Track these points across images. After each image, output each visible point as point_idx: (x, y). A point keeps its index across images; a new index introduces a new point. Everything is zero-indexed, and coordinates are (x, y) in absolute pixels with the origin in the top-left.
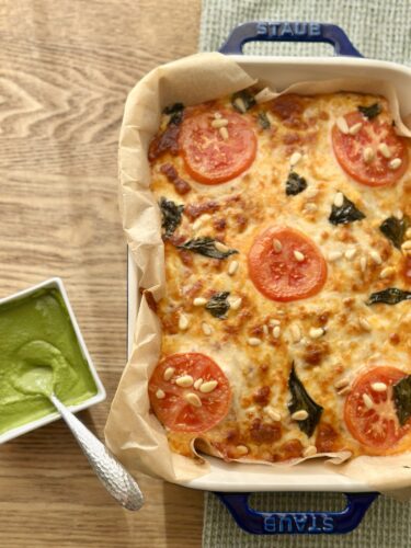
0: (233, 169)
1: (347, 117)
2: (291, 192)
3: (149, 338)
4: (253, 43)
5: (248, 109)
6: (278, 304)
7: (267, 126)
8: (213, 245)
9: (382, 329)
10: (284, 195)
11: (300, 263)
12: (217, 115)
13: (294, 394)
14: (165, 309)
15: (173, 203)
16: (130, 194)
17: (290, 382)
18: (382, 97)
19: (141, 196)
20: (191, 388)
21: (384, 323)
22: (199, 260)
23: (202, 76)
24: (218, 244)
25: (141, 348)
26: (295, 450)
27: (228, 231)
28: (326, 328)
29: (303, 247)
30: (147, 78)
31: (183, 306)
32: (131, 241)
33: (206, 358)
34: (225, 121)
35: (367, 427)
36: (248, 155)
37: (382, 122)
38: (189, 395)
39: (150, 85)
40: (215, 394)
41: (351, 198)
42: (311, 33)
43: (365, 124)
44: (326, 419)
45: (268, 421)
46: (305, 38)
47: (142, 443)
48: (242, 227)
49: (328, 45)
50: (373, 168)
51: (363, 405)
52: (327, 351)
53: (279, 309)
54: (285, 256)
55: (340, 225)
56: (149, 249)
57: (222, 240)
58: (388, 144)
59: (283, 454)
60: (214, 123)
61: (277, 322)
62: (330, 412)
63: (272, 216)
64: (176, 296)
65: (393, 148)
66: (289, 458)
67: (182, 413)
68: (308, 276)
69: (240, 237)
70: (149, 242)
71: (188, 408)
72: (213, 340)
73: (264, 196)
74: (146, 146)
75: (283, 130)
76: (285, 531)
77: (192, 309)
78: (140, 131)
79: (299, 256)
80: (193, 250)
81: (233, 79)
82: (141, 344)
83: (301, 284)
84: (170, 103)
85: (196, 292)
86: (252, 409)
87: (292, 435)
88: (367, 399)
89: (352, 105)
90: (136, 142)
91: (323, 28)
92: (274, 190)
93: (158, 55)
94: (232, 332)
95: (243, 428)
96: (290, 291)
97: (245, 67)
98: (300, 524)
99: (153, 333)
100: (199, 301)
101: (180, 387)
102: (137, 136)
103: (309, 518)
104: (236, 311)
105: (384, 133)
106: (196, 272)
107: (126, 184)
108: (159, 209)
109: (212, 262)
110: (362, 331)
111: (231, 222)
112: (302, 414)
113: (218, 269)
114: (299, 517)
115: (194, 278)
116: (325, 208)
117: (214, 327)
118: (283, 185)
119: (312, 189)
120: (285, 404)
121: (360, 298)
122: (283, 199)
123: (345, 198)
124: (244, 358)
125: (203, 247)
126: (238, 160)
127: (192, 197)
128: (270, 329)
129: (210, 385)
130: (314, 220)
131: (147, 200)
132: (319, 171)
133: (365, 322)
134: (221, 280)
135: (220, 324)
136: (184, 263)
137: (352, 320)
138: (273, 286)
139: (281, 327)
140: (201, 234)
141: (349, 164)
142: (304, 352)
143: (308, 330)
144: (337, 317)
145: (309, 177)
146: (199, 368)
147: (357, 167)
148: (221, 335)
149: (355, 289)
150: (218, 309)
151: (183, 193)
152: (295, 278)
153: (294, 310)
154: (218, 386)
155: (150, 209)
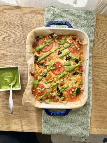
0: (48, 50)
1: (70, 40)
2: (59, 54)
3: (31, 81)
4: (52, 25)
5: (51, 38)
6: (56, 75)
7: (55, 42)
9: (74, 79)
11: (61, 67)
12: (46, 39)
13: (58, 91)
14: (35, 75)
15: (37, 56)
16: (28, 54)
17: (57, 89)
18: (77, 36)
20: (39, 90)
21: (75, 78)
22: (41, 67)
23: (42, 31)
24: (45, 64)
26: (58, 100)
27: (47, 61)
28: (64, 79)
29: (61, 65)
30: (31, 32)
31: (38, 75)
33: (42, 85)
34: (47, 40)
35: (70, 97)
36: (51, 47)
37: (76, 41)
38: (39, 91)
39: (32, 33)
41: (70, 56)
42: (64, 23)
43: (73, 41)
44: (63, 95)
45: (53, 96)
46: (62, 24)
47: (29, 101)
48: (50, 61)
49: (66, 26)
50: (74, 50)
51: (70, 93)
52: (64, 83)
54: (57, 66)
55: (67, 61)
56: (31, 65)
57: (46, 63)
58: (77, 45)
59: (56, 101)
60: (45, 40)
62: (64, 94)
63: (55, 59)
64: (37, 73)
65: (78, 46)
66: (57, 102)
67: (38, 94)
69: (49, 62)
71: (39, 93)
72: (44, 81)
73: (54, 55)
74: (32, 45)
75: (58, 42)
76: (55, 115)
77: (40, 76)
78: (30, 42)
79: (60, 66)
80: (40, 65)
81: (48, 32)
82: (30, 83)
83: (60, 71)
84: (37, 37)
85: (41, 73)
86: (51, 93)
87: (57, 98)
88: (71, 92)
89: (71, 38)
91: (66, 22)
92: (56, 54)
93: (36, 27)
94: (47, 80)
95: (49, 97)
96: (59, 73)
97: (51, 30)
100: (41, 74)
101: (38, 90)
102: (29, 43)
103: (59, 113)
104: (48, 76)
105: (77, 43)
106: (41, 69)
108: (34, 57)
109: (44, 67)
110: (71, 80)
111: (47, 60)
112: (59, 94)
113: (45, 68)
114: (58, 113)
115: (40, 70)
116: (65, 58)
117: (44, 79)
118: (57, 53)
119: (63, 54)
120: (56, 93)
121: (71, 74)
122: (57, 55)
123: (69, 55)
124: (49, 85)
125: (42, 64)
126: (49, 48)
127: (41, 55)
128: (54, 80)
129: (43, 89)
130: (63, 60)
131: (31, 56)
132: (64, 50)
133: (71, 78)
134: (45, 71)
135: (45, 79)
136: (39, 67)
137: (69, 78)
138: (55, 72)
139: (56, 79)
140: (42, 62)
141: (70, 49)
142: (60, 84)
143: (61, 80)
144: (66, 78)
145: (62, 52)
146: (41, 86)
147: (71, 50)
148: (45, 80)
149: (70, 72)
150: (45, 76)
151: (39, 54)
152: (59, 70)
153: (59, 76)
154: (44, 90)
155: (32, 57)
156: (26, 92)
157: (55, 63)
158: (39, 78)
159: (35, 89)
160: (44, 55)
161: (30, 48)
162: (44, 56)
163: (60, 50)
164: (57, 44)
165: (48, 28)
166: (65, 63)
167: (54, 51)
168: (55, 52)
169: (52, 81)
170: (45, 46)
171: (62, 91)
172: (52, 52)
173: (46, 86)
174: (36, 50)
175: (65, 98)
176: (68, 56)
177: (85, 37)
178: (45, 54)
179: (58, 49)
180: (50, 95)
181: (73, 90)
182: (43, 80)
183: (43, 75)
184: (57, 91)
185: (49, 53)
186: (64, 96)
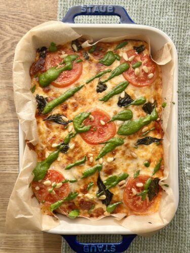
0: (71, 80)
1: (127, 52)
2: (99, 91)
3: (30, 165)
5: (78, 50)
6: (92, 146)
7: (88, 58)
8: (61, 118)
9: (143, 157)
10: (96, 93)
11: (104, 126)
12: (63, 52)
13: (99, 187)
14: (39, 148)
15: (42, 97)
16: (19, 95)
17: (97, 182)
18: (145, 42)
19: (25, 96)
20: (50, 186)
21: (144, 153)
22: (54, 125)
24: (64, 118)
25: (25, 170)
26: (99, 213)
27: (69, 111)
28: (115, 157)
29: (105, 118)
31: (47, 147)
32: (20, 119)
33: (57, 172)
34: (66, 55)
35: (134, 202)
36: (78, 72)
37: (145, 55)
38: (50, 189)
39: (27, 40)
40: (62, 189)
41: (129, 94)
43: (136, 56)
44: (114, 199)
45: (87, 200)
46: (105, 14)
47: (26, 215)
48: (75, 109)
50: (139, 78)
51: (132, 193)
52: (115, 168)
53: (93, 148)
54: (96, 123)
55: (123, 107)
56: (29, 123)
57: (65, 116)
58: (147, 66)
59: (95, 214)
60: (62, 56)
61: (91, 155)
62: (117, 196)
63: (90, 103)
64: (44, 143)
65: (150, 68)
66: (97, 216)
67: (47, 197)
68: (107, 132)
69: (74, 114)
70: (28, 119)
71: (50, 195)
72: (61, 164)
73: (86, 93)
74: (28, 69)
75: (96, 60)
76: (93, 252)
77: (51, 149)
78: (23, 63)
79: (103, 123)
80: (51, 120)
81: (69, 35)
82: (25, 168)
83: (103, 136)
84: (40, 47)
85: (52, 141)
86: (80, 195)
87: (99, 206)
88: (134, 191)
89: (130, 47)
90: (22, 69)
91: (114, 8)
92: (91, 90)
94: (70, 159)
95: (76, 203)
96: (101, 140)
98: (100, 249)
99: (31, 162)
100: (55, 145)
101: (47, 186)
102: (21, 66)
103: (105, 246)
104: (72, 150)
105: (146, 60)
106: (53, 131)
107: (17, 91)
108: (35, 101)
109: (60, 126)
110: (132, 158)
111: (70, 107)
112: (104, 197)
113: (64, 129)
115: (52, 134)
116: (116, 99)
117: (62, 158)
118: (95, 88)
119: (109, 90)
120: (95, 192)
121: (132, 142)
122: (95, 95)
123: (126, 93)
124: (76, 172)
125: (57, 119)
126: (73, 75)
127: (51, 93)
128: (89, 158)
129: (60, 184)
130: (110, 105)
131: (27, 98)
132: (113, 80)
133: (133, 154)
134: (65, 134)
135: (65, 156)
136: (48, 126)
137: (128, 153)
138: (90, 138)
139: (93, 156)
140: (56, 112)
141: (128, 76)
142: (104, 168)
143: (106, 158)
144: (120, 152)
145: (108, 84)
146: (54, 177)
147: (132, 78)
148: (65, 161)
149: (130, 138)
150: (64, 149)
151: (47, 92)
152: (101, 134)
153: (100, 149)
154: (63, 185)
155: (30, 102)
156: (16, 192)
157: (90, 114)
158: (48, 154)
159: (38, 186)
160: (61, 94)
161: (22, 79)
162: (61, 97)
163: (102, 80)
164: (93, 65)
165: (69, 25)
166: (115, 113)
167: (87, 83)
168: (90, 84)
169: (84, 162)
170: (62, 72)
171: (110, 188)
172: (82, 86)
173: (67, 176)
174: (38, 82)
175: (119, 206)
176: (123, 95)
177: (166, 44)
178: (64, 92)
179: (96, 77)
180: (80, 200)
181: (140, 185)
182: (59, 159)
183: (58, 147)
184: (97, 189)
185: (72, 87)
186: (116, 202)
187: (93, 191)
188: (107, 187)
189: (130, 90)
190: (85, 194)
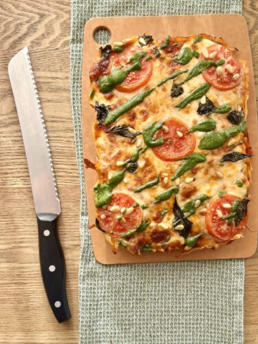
0: (140, 82)
2: (174, 95)
5: (147, 44)
6: (167, 163)
7: (158, 56)
8: (127, 130)
10: (170, 98)
11: (182, 138)
13: (176, 215)
14: (101, 167)
15: (103, 105)
17: (173, 208)
20: (119, 212)
21: (231, 172)
22: (119, 138)
24: (130, 129)
27: (137, 121)
28: (196, 176)
29: (182, 128)
31: (111, 166)
33: (126, 196)
36: (148, 72)
38: (118, 217)
40: (134, 215)
41: (211, 99)
43: (219, 52)
44: (195, 229)
45: (160, 230)
48: (145, 118)
50: (222, 79)
52: (194, 190)
53: (167, 166)
54: (172, 134)
55: (203, 115)
57: (133, 127)
58: (232, 65)
59: (170, 248)
61: (166, 174)
62: (198, 226)
63: (164, 111)
64: (107, 161)
65: (235, 68)
68: (185, 146)
69: (144, 124)
72: (129, 186)
73: (158, 98)
75: (168, 58)
77: (116, 168)
79: (180, 134)
80: (115, 133)
83: (181, 151)
85: (117, 158)
86: (153, 224)
87: (176, 237)
92: (164, 95)
94: (140, 181)
96: (177, 155)
100: (120, 163)
104: (142, 170)
105: (230, 58)
106: (117, 147)
109: (127, 140)
110: (217, 178)
111: (139, 115)
112: (181, 227)
113: (131, 144)
115: (117, 150)
116: (195, 105)
117: (129, 178)
118: (169, 92)
119: (186, 94)
120: (171, 221)
121: (217, 158)
122: (169, 101)
123: (207, 98)
124: (147, 195)
125: (122, 132)
126: (143, 76)
127: (115, 101)
128: (163, 179)
129: (130, 210)
130: (188, 112)
132: (191, 82)
133: (219, 173)
134: (132, 150)
135: (133, 176)
136: (111, 141)
137: (212, 172)
138: (164, 153)
139: (168, 176)
140: (120, 123)
141: (208, 76)
142: (181, 190)
143: (185, 178)
144: (203, 171)
145: (185, 87)
146: (123, 201)
147: (213, 79)
148: (134, 183)
149: (213, 154)
150: (132, 168)
151: (109, 98)
152: (177, 148)
153: (177, 166)
154: (134, 211)
157: (164, 124)
158: (112, 175)
159: (104, 213)
160: (127, 100)
162: (127, 104)
163: (178, 82)
164: (164, 64)
166: (195, 122)
167: (159, 86)
168: (161, 87)
169: (156, 184)
170: (129, 72)
171: (189, 216)
172: (153, 90)
173: (137, 199)
174: (99, 86)
175: (200, 238)
176: (203, 100)
178: (130, 98)
179: (170, 79)
180: (152, 231)
181: (227, 205)
182: (125, 180)
183: (124, 166)
184: (172, 217)
185: (141, 92)
186: (198, 234)
187: (169, 219)
188: (186, 214)
189: (212, 94)
190: (158, 223)
